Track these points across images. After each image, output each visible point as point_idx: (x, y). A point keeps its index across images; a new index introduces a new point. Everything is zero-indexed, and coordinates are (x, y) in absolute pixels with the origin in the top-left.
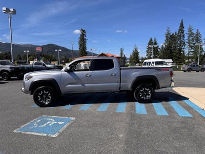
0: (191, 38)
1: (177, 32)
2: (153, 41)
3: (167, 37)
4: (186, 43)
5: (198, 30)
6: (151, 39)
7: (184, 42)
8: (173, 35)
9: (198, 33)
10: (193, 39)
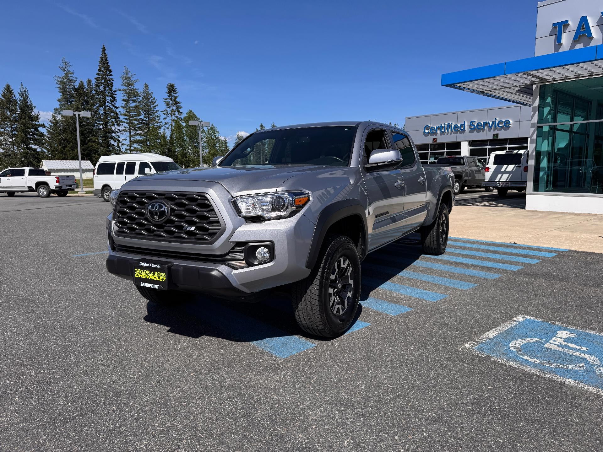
0: (133, 104)
1: (94, 82)
2: (18, 98)
3: (64, 90)
4: (122, 118)
5: (147, 86)
6: (8, 88)
7: (117, 114)
8: (81, 86)
9: (148, 94)
10: (136, 107)
